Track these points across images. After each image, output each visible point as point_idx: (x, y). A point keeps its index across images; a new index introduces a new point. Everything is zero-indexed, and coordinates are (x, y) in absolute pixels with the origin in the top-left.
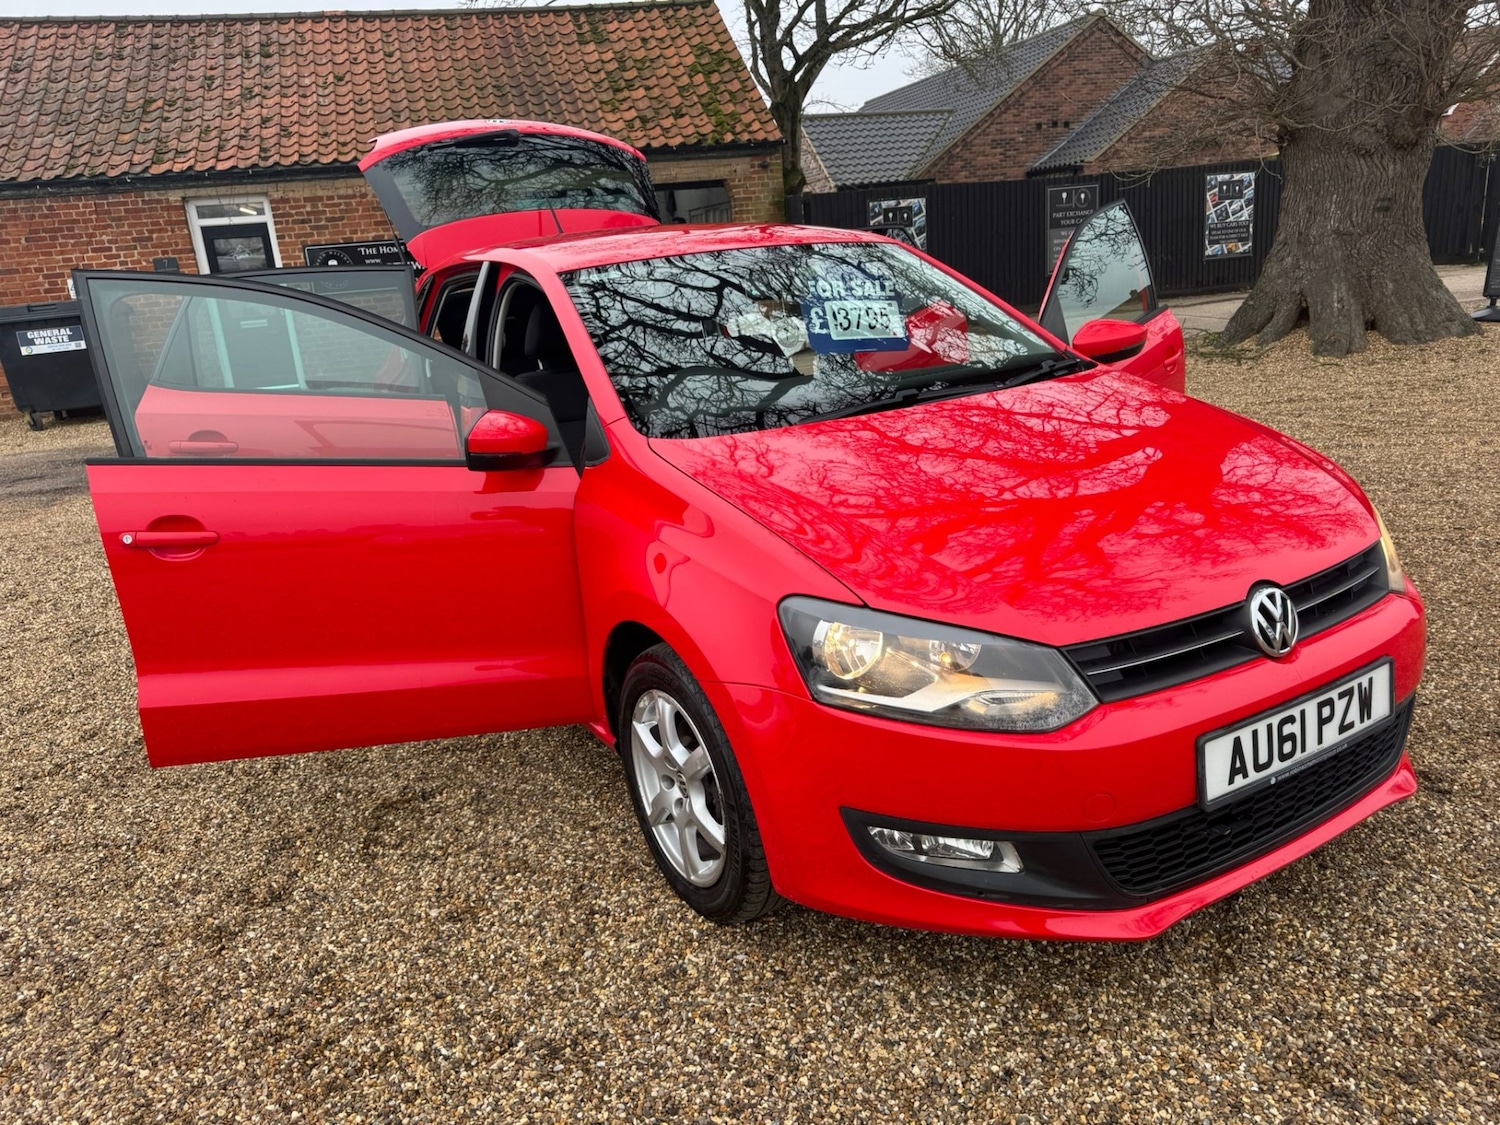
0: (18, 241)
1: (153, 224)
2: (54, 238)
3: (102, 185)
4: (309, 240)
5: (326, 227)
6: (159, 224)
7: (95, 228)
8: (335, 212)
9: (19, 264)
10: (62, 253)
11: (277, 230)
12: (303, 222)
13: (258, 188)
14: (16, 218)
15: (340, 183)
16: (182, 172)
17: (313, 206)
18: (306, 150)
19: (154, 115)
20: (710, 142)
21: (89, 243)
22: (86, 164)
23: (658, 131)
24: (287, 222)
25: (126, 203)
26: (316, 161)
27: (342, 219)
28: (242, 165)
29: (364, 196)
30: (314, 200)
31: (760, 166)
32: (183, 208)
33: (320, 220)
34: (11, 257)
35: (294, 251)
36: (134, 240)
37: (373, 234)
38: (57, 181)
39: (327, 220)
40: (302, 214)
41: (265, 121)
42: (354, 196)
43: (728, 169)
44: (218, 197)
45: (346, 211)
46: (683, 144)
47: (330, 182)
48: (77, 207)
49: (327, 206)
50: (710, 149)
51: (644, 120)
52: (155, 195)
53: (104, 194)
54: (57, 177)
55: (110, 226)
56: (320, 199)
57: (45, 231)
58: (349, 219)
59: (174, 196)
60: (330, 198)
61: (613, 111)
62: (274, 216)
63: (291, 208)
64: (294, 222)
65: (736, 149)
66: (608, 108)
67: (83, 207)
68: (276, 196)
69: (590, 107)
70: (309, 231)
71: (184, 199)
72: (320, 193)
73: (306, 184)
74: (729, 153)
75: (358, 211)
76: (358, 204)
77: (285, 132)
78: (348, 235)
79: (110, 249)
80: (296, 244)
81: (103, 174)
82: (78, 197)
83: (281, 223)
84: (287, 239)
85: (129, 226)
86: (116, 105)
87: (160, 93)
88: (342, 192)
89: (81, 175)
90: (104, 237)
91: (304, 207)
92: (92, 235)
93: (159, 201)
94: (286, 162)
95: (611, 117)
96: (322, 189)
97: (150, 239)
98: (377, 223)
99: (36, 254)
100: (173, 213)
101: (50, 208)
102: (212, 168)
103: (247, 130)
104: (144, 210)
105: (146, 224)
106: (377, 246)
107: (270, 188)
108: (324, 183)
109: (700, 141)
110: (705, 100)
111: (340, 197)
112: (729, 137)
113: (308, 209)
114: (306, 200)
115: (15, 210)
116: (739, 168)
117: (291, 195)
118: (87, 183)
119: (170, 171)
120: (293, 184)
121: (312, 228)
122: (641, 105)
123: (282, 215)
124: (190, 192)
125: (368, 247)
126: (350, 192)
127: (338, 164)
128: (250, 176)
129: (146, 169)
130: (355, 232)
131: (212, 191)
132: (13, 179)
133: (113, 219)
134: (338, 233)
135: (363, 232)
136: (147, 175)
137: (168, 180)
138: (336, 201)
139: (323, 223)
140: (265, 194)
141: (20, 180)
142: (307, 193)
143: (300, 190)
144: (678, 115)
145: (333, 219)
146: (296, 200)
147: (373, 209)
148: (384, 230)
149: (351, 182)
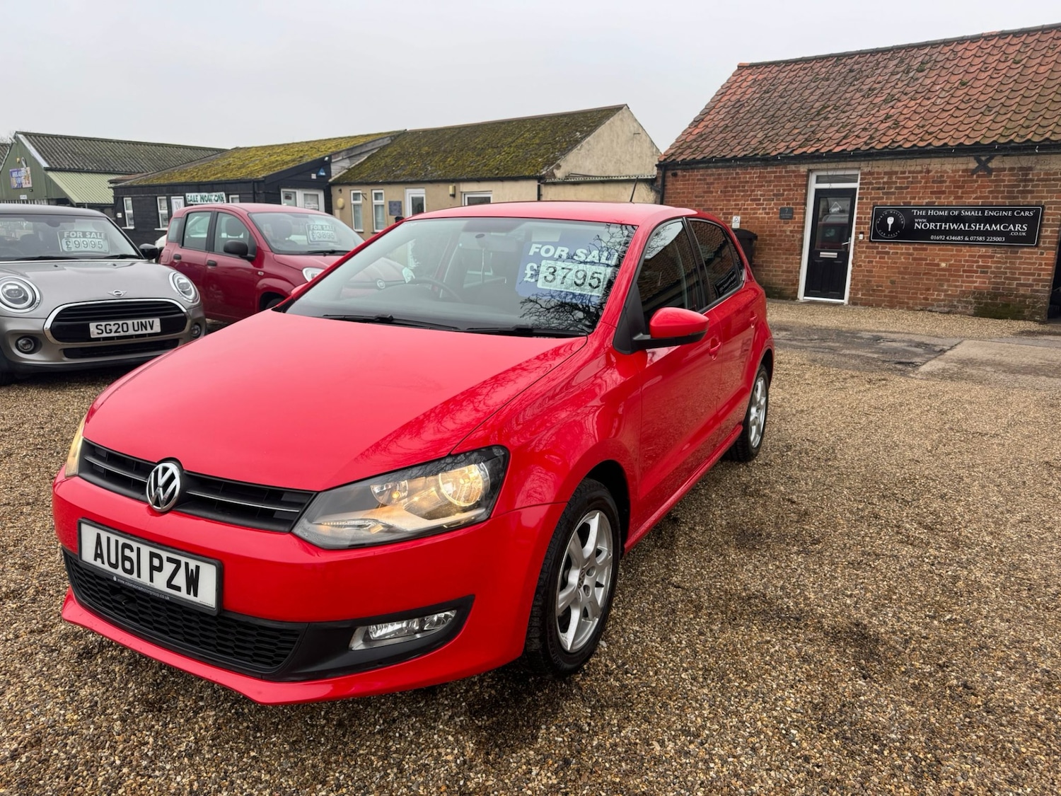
0: (717, 192)
1: (787, 185)
2: (734, 191)
3: (767, 160)
4: (879, 202)
5: (893, 193)
6: (790, 185)
7: (756, 187)
8: (903, 183)
9: (714, 205)
10: (735, 200)
11: (861, 194)
12: (879, 189)
13: (856, 164)
14: (719, 179)
15: (912, 162)
16: (812, 153)
17: (890, 178)
19: (822, 116)
21: (750, 195)
22: (764, 148)
24: (868, 189)
25: (776, 172)
26: (900, 146)
27: (907, 188)
28: (851, 149)
29: (928, 172)
30: (890, 174)
32: (808, 176)
33: (891, 188)
34: (711, 201)
35: (867, 208)
36: (774, 195)
37: (927, 201)
38: (745, 158)
39: (896, 188)
40: (879, 183)
41: (888, 117)
42: (921, 172)
44: (828, 170)
45: (912, 182)
47: (903, 162)
48: (750, 173)
49: (899, 178)
52: (792, 167)
53: (766, 166)
54: (745, 155)
55: (764, 186)
56: (896, 173)
57: (731, 187)
58: (913, 188)
59: (803, 169)
60: (904, 173)
62: (861, 184)
63: (874, 179)
64: (873, 189)
67: (753, 174)
68: (866, 170)
70: (881, 195)
71: (810, 171)
72: (896, 169)
73: (889, 162)
75: (920, 182)
76: (922, 178)
78: (908, 200)
79: (760, 200)
80: (869, 203)
81: (769, 154)
82: (752, 167)
83: (864, 189)
84: (864, 200)
85: (775, 186)
86: (805, 111)
87: (834, 102)
88: (912, 169)
89: (758, 154)
90: (759, 193)
91: (883, 178)
92: (753, 191)
93: (794, 172)
94: (879, 147)
96: (897, 166)
97: (783, 195)
98: (932, 193)
99: (723, 200)
100: (800, 179)
101: (737, 174)
102: (830, 150)
103: (871, 124)
104: (784, 177)
105: (783, 185)
106: (927, 210)
107: (863, 164)
108: (899, 162)
111: (910, 172)
113: (885, 180)
114: (886, 173)
115: (720, 175)
117: (876, 170)
118: (758, 159)
119: (805, 152)
120: (880, 162)
121: (883, 193)
123: (866, 184)
124: (812, 167)
125: (920, 209)
126: (919, 168)
127: (916, 148)
128: (851, 157)
129: (792, 152)
130: (914, 198)
131: (824, 166)
132: (724, 156)
133: (766, 182)
134: (901, 198)
135: (919, 198)
136: (792, 155)
137: (803, 158)
138: (907, 175)
139: (893, 190)
140: (860, 168)
141: (727, 157)
142: (887, 169)
143: (883, 166)
145: (901, 188)
146: (878, 173)
147: (933, 182)
148: (937, 198)
149: (919, 161)
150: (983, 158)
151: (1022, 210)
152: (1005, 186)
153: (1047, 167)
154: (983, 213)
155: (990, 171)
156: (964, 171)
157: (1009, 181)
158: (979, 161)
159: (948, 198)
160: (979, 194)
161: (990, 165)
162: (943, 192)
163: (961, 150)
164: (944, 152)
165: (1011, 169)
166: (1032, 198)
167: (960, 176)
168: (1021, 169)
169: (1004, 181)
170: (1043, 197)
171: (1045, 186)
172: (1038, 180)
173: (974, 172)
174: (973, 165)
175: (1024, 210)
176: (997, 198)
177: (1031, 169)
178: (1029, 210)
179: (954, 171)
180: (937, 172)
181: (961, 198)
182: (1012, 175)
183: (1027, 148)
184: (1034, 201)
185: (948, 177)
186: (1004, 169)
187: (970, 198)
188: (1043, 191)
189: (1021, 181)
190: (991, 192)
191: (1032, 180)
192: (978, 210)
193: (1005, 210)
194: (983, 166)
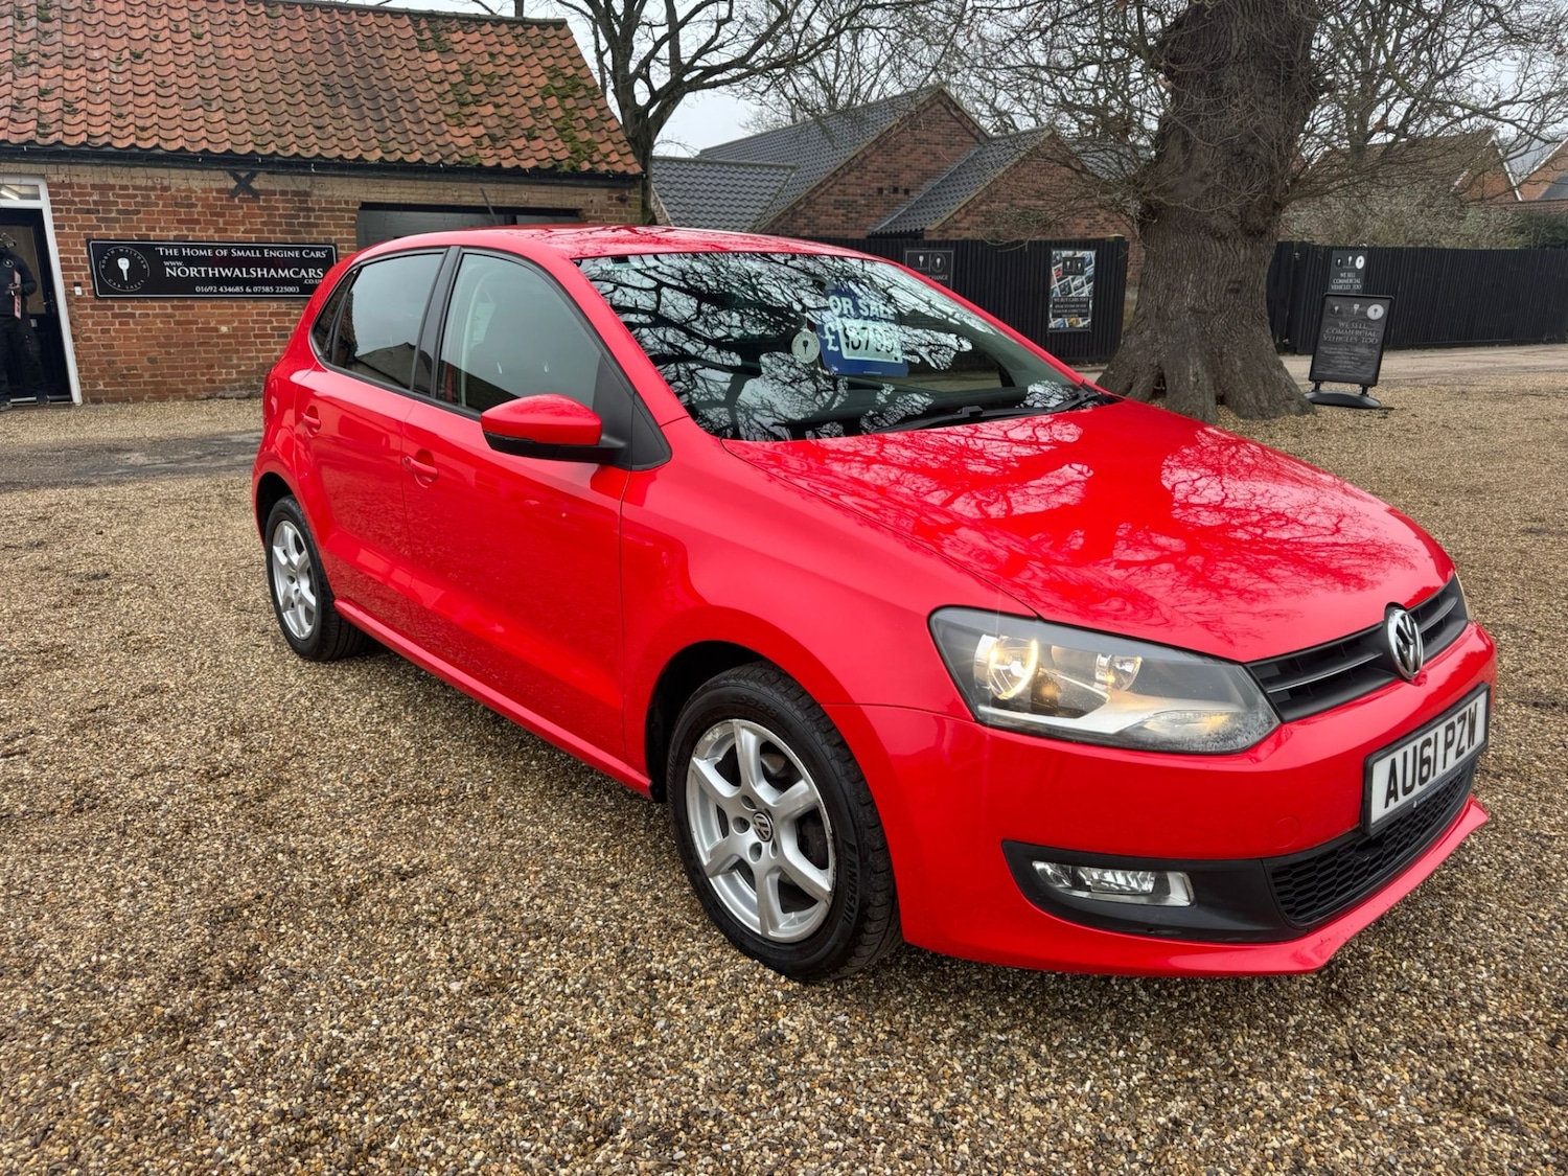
4: (95, 234)
5: (116, 220)
8: (129, 204)
11: (55, 219)
12: (88, 211)
13: (34, 168)
15: (138, 172)
17: (101, 195)
18: (95, 131)
20: (566, 168)
23: (509, 151)
24: (68, 211)
26: (109, 144)
27: (138, 212)
28: (14, 140)
29: (165, 189)
30: (103, 188)
31: (618, 199)
33: (110, 211)
35: (75, 244)
37: (175, 233)
39: (119, 212)
40: (88, 203)
41: (43, 93)
42: (153, 188)
43: (584, 198)
45: (143, 204)
46: (536, 168)
47: (126, 170)
49: (119, 196)
50: (566, 175)
51: (494, 139)
56: (112, 187)
58: (146, 213)
60: (124, 188)
61: (458, 125)
62: (52, 202)
63: (73, 194)
64: (77, 211)
65: (593, 178)
66: (454, 121)
68: (55, 179)
69: (433, 119)
70: (95, 222)
72: (112, 181)
73: (95, 169)
74: (586, 183)
75: (157, 205)
76: (157, 197)
77: (69, 108)
78: (144, 231)
80: (78, 236)
83: (61, 211)
84: (67, 230)
88: (138, 182)
91: (91, 195)
94: (71, 142)
95: (456, 131)
96: (114, 176)
98: (180, 221)
106: (179, 248)
107: (49, 170)
108: (117, 170)
109: (554, 167)
110: (559, 125)
111: (135, 188)
112: (586, 166)
113: (95, 198)
114: (94, 187)
116: (595, 199)
117: (75, 180)
120: (79, 168)
121: (98, 220)
122: (489, 122)
123: (62, 202)
125: (169, 247)
126: (150, 183)
127: (135, 150)
128: (24, 154)
130: (153, 229)
134: (131, 228)
135: (162, 229)
138: (131, 192)
139: (113, 215)
140: (42, 176)
142: (96, 180)
143: (87, 176)
144: (531, 137)
145: (126, 212)
146: (80, 186)
147: (177, 205)
148: (189, 230)
149: (150, 171)
150: (243, 175)
151: (311, 249)
152: (281, 216)
153: (329, 193)
154: (262, 253)
155: (256, 194)
156: (219, 191)
157: (284, 209)
158: (237, 178)
159: (206, 230)
160: (248, 226)
161: (255, 185)
162: (197, 222)
163: (207, 160)
164: (181, 159)
165: (284, 193)
166: (319, 233)
167: (215, 199)
168: (296, 193)
169: (277, 209)
170: (331, 233)
171: (328, 218)
172: (321, 210)
173: (233, 194)
174: (232, 184)
175: (315, 250)
176: (274, 232)
177: (307, 194)
178: (320, 250)
179: (204, 191)
180: (178, 190)
181: (226, 230)
182: (287, 201)
183: (296, 165)
184: (322, 238)
185: (198, 199)
186: (274, 193)
187: (238, 231)
188: (328, 225)
189: (301, 209)
190: (263, 223)
191: (313, 210)
192: (255, 248)
193: (291, 249)
194: (244, 186)
